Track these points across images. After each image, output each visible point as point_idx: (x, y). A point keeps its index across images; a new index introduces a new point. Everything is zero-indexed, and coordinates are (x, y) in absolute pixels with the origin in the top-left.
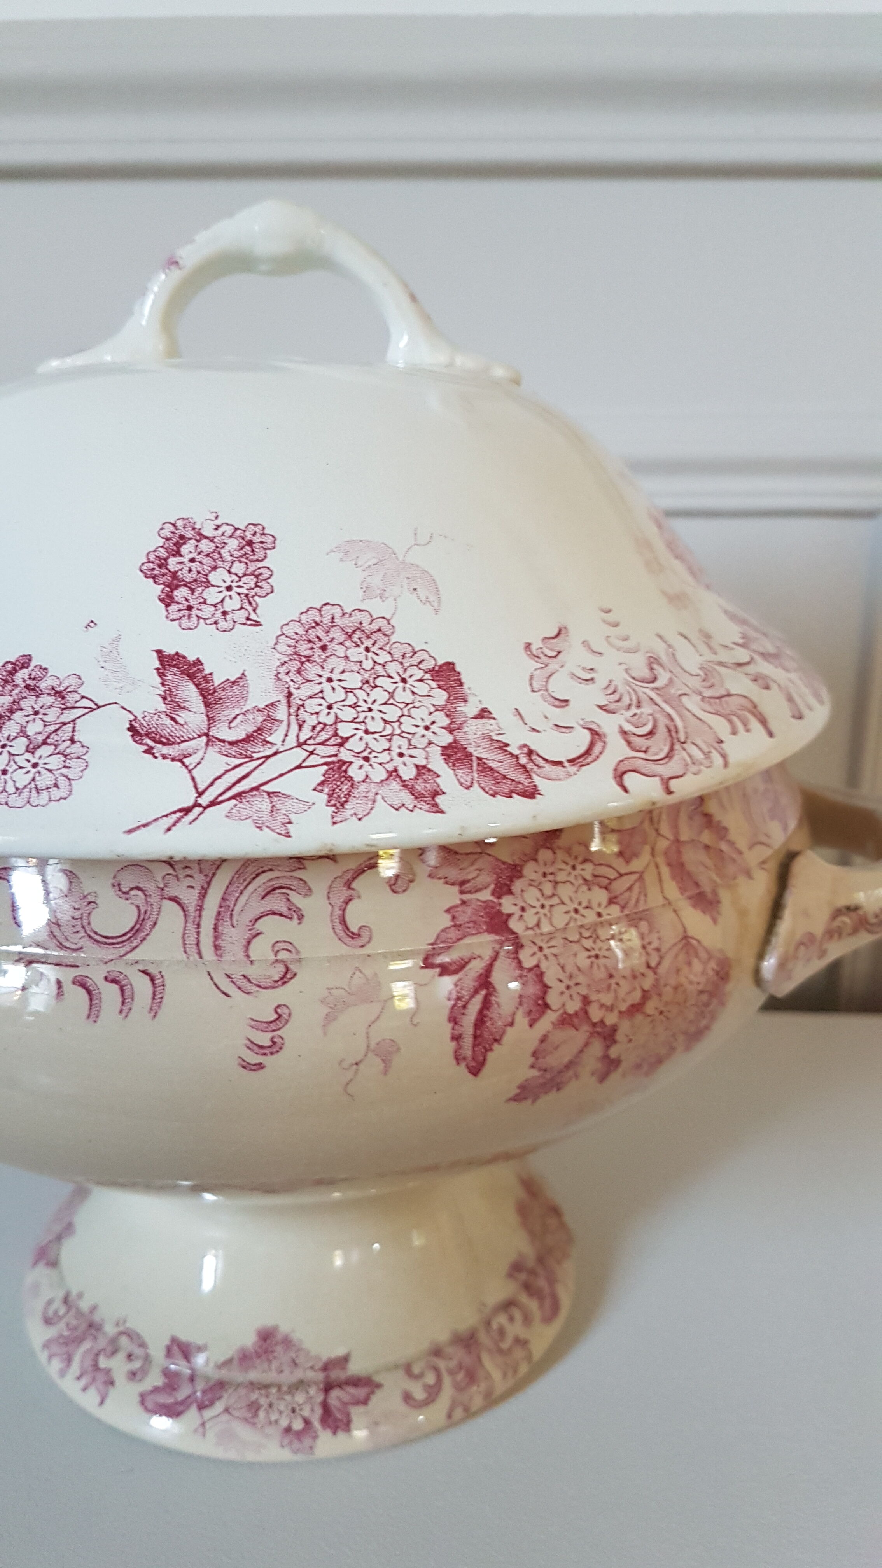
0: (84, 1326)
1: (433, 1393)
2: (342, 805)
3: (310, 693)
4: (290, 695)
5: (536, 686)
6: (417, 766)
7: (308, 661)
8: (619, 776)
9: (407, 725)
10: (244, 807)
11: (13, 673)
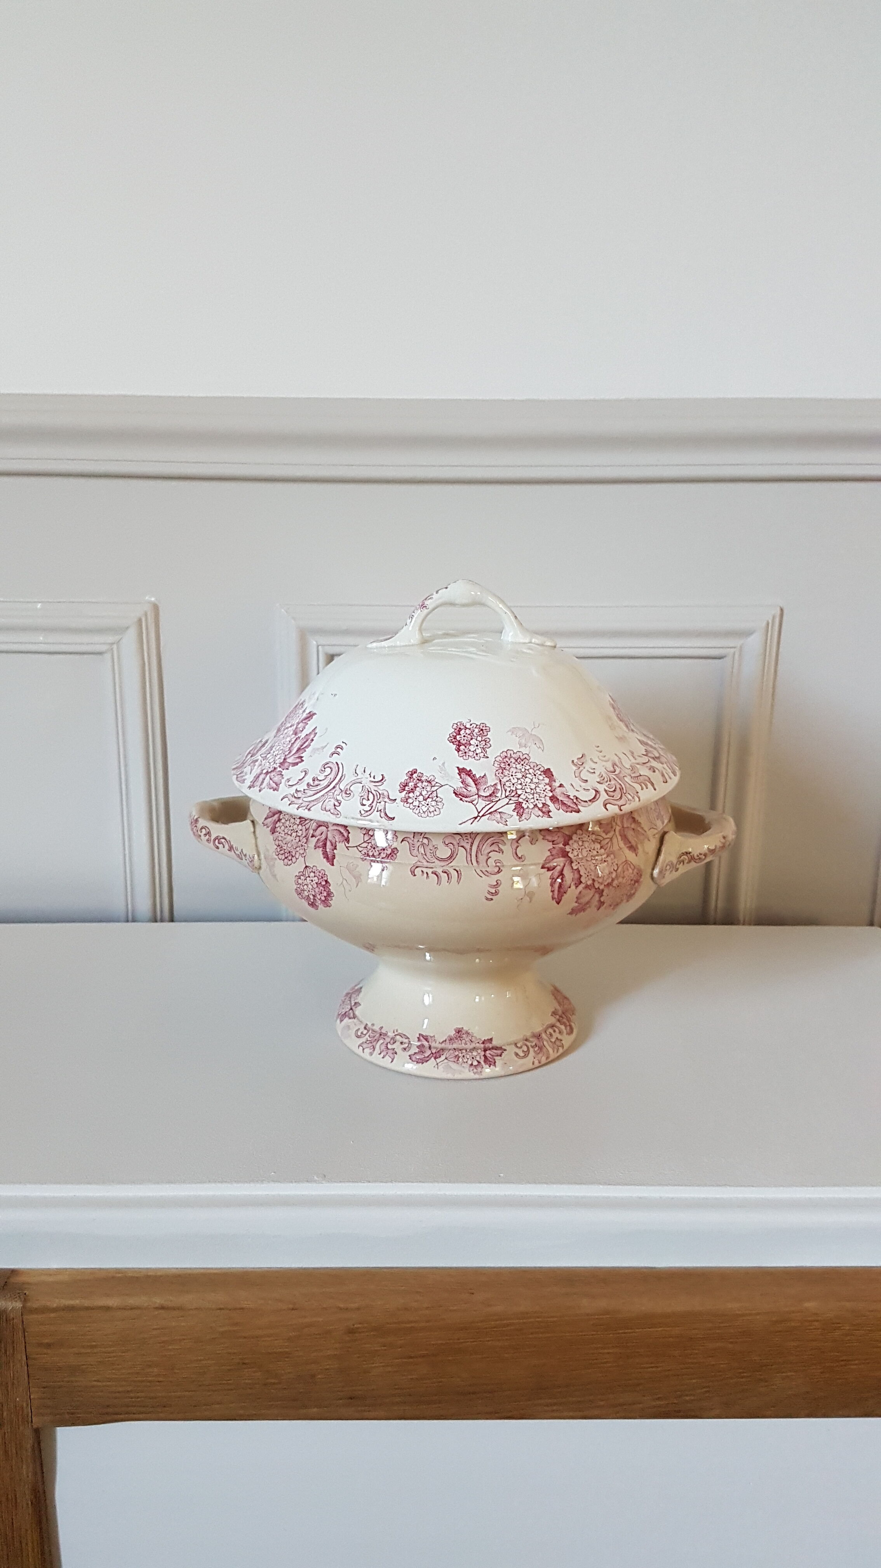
0: (378, 1035)
1: (526, 1054)
2: (522, 816)
3: (507, 780)
4: (500, 781)
5: (576, 775)
6: (543, 803)
7: (505, 769)
8: (605, 806)
9: (538, 790)
10: (492, 817)
11: (412, 775)
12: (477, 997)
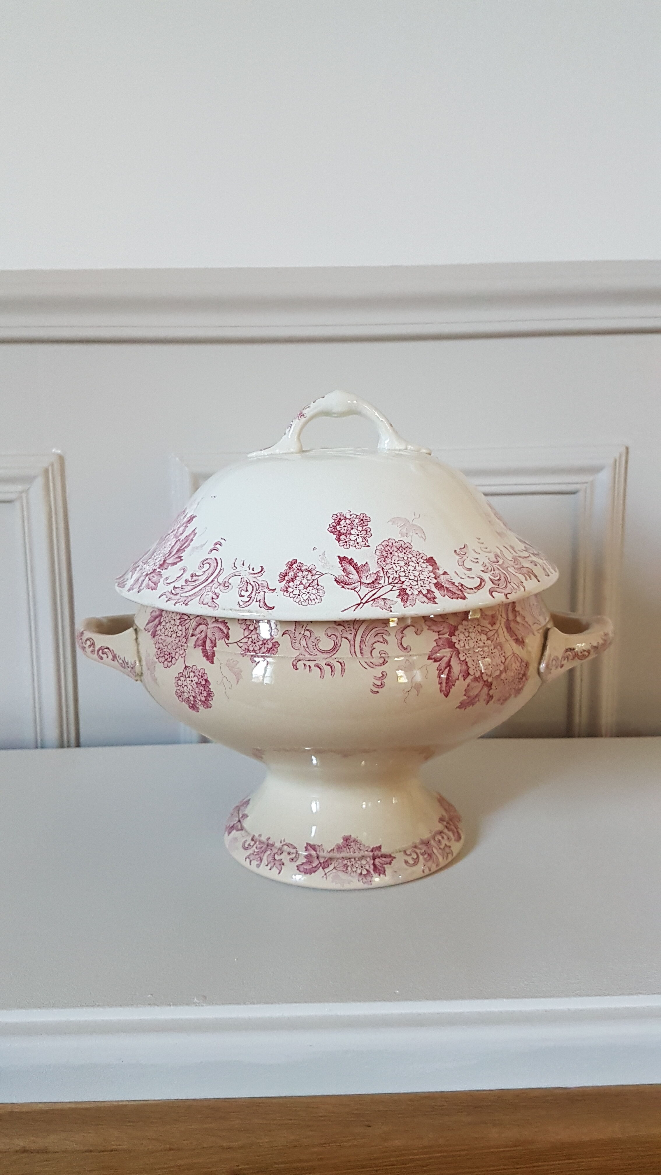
0: (265, 846)
1: (416, 861)
2: (406, 602)
3: (389, 568)
4: (383, 569)
5: (460, 564)
6: (427, 590)
7: (386, 557)
8: (491, 593)
9: (422, 577)
10: (375, 603)
11: (292, 565)
12: (364, 803)
